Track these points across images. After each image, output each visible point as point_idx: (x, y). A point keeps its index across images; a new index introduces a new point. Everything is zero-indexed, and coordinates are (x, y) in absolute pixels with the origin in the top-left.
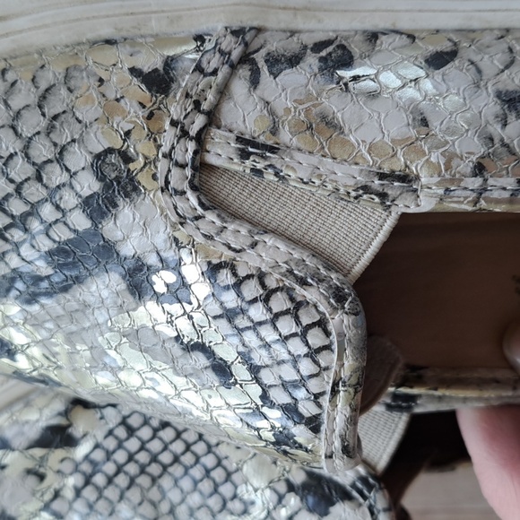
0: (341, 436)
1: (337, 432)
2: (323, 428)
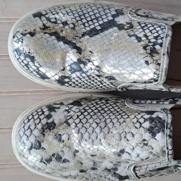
0: (167, 48)
1: (166, 47)
2: (163, 45)
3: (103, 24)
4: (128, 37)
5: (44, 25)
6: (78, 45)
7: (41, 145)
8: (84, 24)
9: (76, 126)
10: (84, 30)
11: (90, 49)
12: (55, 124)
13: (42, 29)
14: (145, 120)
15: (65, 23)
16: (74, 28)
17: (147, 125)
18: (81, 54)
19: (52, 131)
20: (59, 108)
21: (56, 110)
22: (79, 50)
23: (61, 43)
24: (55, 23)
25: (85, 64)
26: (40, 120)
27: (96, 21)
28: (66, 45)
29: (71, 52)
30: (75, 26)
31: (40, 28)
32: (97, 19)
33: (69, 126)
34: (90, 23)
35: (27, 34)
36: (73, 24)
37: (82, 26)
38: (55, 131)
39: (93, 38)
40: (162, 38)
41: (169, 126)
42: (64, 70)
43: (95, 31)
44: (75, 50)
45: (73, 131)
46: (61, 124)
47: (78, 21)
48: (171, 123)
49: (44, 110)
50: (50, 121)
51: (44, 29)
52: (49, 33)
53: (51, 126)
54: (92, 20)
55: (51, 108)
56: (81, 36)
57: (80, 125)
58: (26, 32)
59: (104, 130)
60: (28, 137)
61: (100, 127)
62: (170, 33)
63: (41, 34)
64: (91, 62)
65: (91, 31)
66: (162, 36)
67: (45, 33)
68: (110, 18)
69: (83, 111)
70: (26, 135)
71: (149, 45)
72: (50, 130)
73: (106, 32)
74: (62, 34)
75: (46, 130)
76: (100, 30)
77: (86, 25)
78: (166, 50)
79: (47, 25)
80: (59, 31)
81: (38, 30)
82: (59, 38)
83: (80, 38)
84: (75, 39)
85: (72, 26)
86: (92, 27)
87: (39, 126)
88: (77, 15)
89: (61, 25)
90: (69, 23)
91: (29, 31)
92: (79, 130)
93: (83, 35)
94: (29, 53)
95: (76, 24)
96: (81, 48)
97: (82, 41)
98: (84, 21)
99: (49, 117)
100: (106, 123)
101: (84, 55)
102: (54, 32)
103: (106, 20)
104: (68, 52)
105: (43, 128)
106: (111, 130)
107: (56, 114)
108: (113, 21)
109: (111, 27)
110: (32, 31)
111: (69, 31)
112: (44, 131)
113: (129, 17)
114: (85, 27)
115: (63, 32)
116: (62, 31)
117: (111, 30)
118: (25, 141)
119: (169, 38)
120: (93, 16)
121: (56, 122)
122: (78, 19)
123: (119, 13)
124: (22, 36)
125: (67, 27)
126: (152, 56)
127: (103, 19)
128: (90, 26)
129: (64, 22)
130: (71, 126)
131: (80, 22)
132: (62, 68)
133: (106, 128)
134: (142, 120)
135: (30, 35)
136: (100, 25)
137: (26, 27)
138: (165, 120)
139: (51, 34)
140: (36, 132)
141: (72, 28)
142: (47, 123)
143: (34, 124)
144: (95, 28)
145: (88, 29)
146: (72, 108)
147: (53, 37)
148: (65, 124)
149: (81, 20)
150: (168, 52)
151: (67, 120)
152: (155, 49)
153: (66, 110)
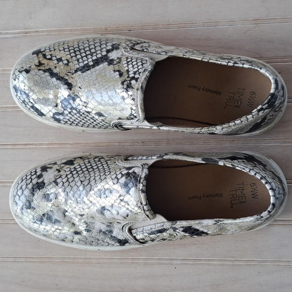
1: (141, 82)
2: (139, 80)
3: (96, 60)
4: (113, 72)
5: (39, 62)
6: (70, 81)
7: (31, 205)
8: (78, 60)
9: (63, 185)
10: (77, 66)
11: (80, 85)
12: (44, 184)
13: (37, 66)
14: (123, 175)
15: (59, 60)
16: (67, 65)
17: (123, 180)
18: (71, 90)
19: (41, 190)
20: (51, 168)
21: (48, 170)
22: (70, 86)
23: (54, 79)
24: (50, 59)
25: (74, 100)
26: (32, 180)
27: (91, 57)
28: (58, 81)
29: (62, 88)
30: (68, 62)
31: (35, 65)
32: (92, 54)
33: (57, 185)
34: (85, 58)
35: (23, 71)
36: (67, 60)
37: (76, 62)
38: (44, 190)
39: (84, 74)
40: (139, 73)
41: (142, 181)
42: (56, 106)
43: (87, 67)
44: (66, 86)
45: (60, 190)
46: (50, 183)
47: (72, 57)
48: (145, 177)
49: (37, 171)
50: (40, 180)
51: (38, 66)
52: (43, 70)
53: (40, 186)
54: (86, 56)
55: (44, 169)
56: (74, 72)
57: (66, 184)
58: (22, 70)
59: (86, 188)
60: (19, 197)
61: (84, 185)
62: (150, 68)
63: (35, 71)
64: (79, 97)
65: (83, 67)
66: (140, 71)
67: (39, 70)
68: (104, 53)
69: (72, 170)
70: (18, 195)
71: (127, 80)
72: (39, 189)
73: (97, 68)
74: (55, 71)
75: (35, 190)
76: (92, 65)
77: (81, 60)
78: (141, 85)
79: (42, 62)
80: (52, 68)
81: (33, 67)
82: (53, 74)
83: (73, 74)
84: (68, 75)
85: (66, 62)
86: (86, 62)
87: (30, 186)
88: (72, 51)
89: (56, 62)
90: (63, 59)
91: (25, 68)
92: (65, 189)
93: (76, 71)
94: (24, 89)
95: (70, 61)
96: (72, 84)
97: (75, 77)
98: (79, 57)
99: (40, 177)
100: (89, 181)
101: (74, 90)
102: (48, 68)
103: (99, 56)
104: (60, 88)
105: (33, 188)
106: (93, 187)
107: (47, 173)
108: (106, 56)
109: (102, 62)
110: (28, 68)
111: (62, 67)
112: (33, 191)
113: (122, 52)
114: (79, 63)
115: (57, 69)
116: (56, 67)
117: (101, 66)
118: (17, 201)
119: (147, 73)
120: (89, 51)
121: (45, 182)
122: (73, 55)
123: (115, 47)
124: (19, 73)
125: (61, 63)
126: (128, 91)
127: (97, 54)
128: (84, 61)
129: (59, 58)
130: (59, 185)
131: (74, 58)
132: (55, 105)
133: (89, 186)
134: (119, 176)
135: (25, 71)
136: (93, 61)
137: (24, 65)
138: (139, 175)
139: (45, 71)
140: (27, 192)
141: (65, 64)
142: (37, 183)
143: (26, 184)
144: (88, 63)
145: (82, 65)
146: (63, 167)
147: (47, 74)
148: (53, 183)
149: (76, 55)
150: (142, 87)
151: (56, 179)
152: (131, 83)
153: (57, 170)
